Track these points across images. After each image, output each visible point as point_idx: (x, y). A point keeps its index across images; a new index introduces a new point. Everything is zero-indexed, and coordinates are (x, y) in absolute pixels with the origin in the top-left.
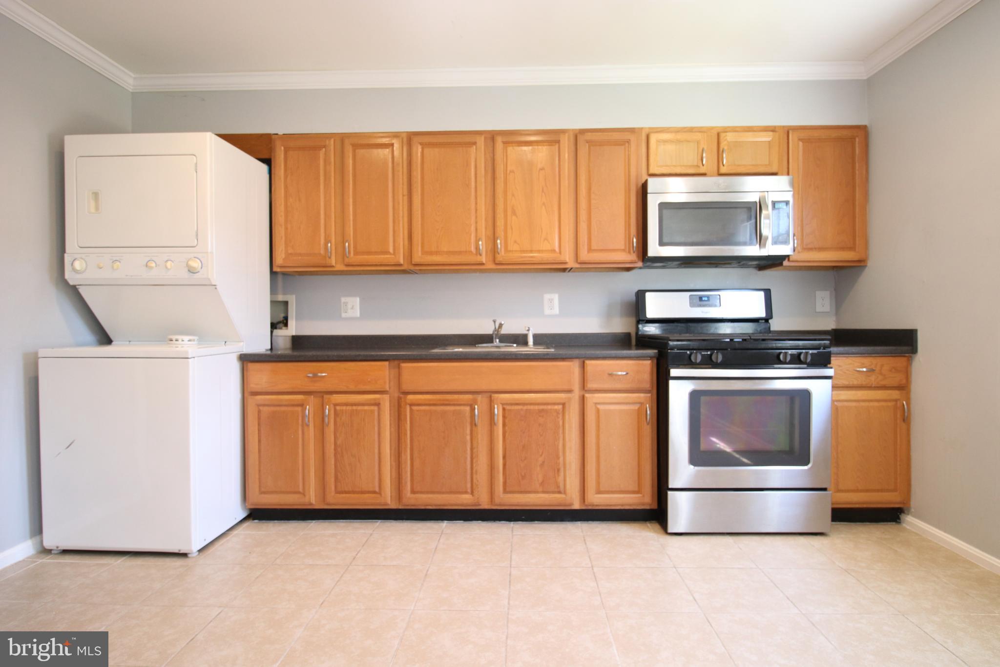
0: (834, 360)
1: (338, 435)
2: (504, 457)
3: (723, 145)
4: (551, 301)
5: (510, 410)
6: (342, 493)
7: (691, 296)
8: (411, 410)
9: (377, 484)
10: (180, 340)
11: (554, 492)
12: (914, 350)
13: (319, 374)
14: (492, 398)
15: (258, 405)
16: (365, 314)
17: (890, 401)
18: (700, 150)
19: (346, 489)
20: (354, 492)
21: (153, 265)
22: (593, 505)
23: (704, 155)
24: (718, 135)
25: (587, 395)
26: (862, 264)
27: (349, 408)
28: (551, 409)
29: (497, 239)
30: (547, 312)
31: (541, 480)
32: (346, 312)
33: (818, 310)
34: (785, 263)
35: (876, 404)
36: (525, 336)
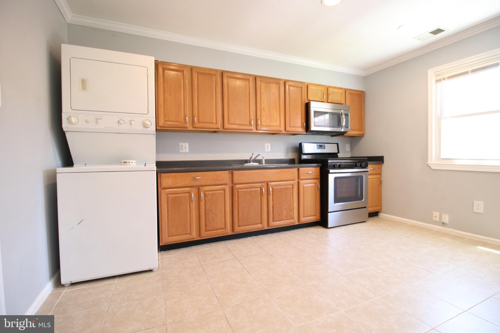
0: (369, 166)
1: (206, 205)
2: (273, 207)
3: (329, 92)
4: (268, 146)
5: (275, 189)
6: (209, 231)
7: (317, 145)
8: (238, 192)
9: (224, 225)
10: (131, 163)
11: (290, 219)
12: (383, 162)
13: (196, 178)
14: (268, 184)
15: (167, 194)
16: (191, 151)
17: (377, 178)
18: (323, 93)
19: (210, 229)
20: (214, 230)
21: (123, 122)
22: (303, 222)
23: (324, 95)
24: (328, 88)
25: (300, 181)
26: (363, 136)
27: (211, 192)
28: (289, 187)
29: (258, 120)
30: (266, 150)
31: (285, 215)
32: (182, 150)
33: (346, 151)
34: (345, 135)
35: (374, 179)
36: (262, 160)
